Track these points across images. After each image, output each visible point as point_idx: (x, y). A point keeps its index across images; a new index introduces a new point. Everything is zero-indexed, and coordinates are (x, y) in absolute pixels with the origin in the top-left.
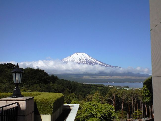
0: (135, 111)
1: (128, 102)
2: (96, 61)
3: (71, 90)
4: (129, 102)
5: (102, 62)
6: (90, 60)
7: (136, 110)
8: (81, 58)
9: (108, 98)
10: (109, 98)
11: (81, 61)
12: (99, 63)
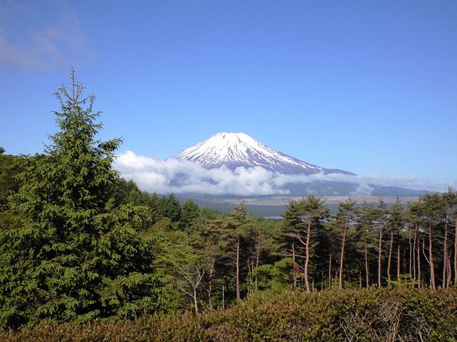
0: (389, 281)
1: (363, 247)
2: (276, 154)
3: (178, 223)
4: (367, 248)
5: (293, 158)
6: (258, 152)
7: (394, 277)
8: (232, 148)
9: (285, 232)
10: (288, 232)
11: (235, 155)
12: (286, 160)
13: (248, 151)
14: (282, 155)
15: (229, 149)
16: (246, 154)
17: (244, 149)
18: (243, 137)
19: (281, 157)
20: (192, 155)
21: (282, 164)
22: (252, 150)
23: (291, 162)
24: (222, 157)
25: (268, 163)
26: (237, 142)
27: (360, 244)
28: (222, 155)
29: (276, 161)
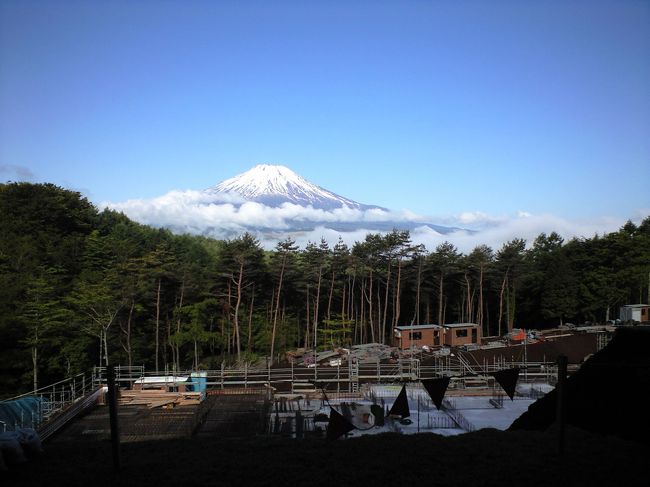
1: (303, 286)
2: (316, 188)
4: (309, 288)
5: (332, 193)
6: (298, 186)
8: (272, 181)
10: (221, 272)
11: (275, 188)
12: (325, 194)
13: (288, 185)
14: (322, 189)
15: (269, 182)
16: (286, 188)
17: (284, 184)
18: (284, 170)
20: (230, 187)
21: (321, 198)
22: (292, 183)
23: (331, 197)
24: (261, 191)
25: (308, 198)
26: (278, 176)
27: (300, 284)
28: (262, 189)
29: (315, 196)
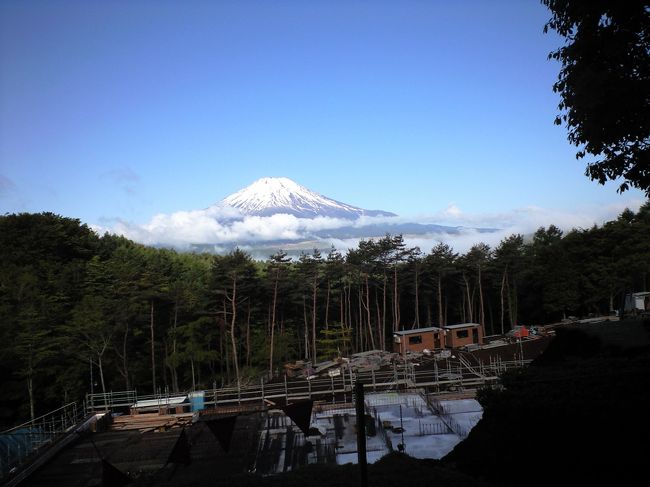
2: (319, 198)
5: (335, 201)
6: (301, 196)
8: (275, 194)
11: (278, 200)
12: (329, 203)
13: (291, 196)
15: (272, 194)
16: (289, 199)
17: (287, 195)
18: (284, 181)
19: (323, 200)
20: (234, 202)
21: (325, 207)
22: (294, 194)
23: (335, 205)
24: (265, 204)
25: (311, 207)
26: (280, 187)
27: (296, 296)
28: (266, 202)
29: (319, 205)
